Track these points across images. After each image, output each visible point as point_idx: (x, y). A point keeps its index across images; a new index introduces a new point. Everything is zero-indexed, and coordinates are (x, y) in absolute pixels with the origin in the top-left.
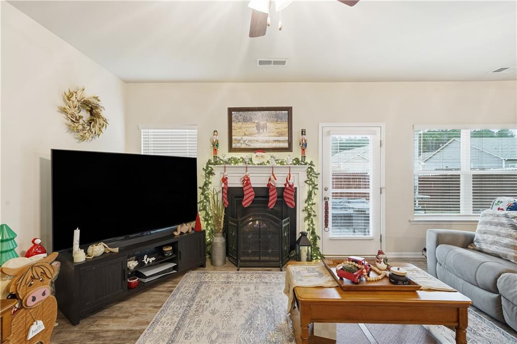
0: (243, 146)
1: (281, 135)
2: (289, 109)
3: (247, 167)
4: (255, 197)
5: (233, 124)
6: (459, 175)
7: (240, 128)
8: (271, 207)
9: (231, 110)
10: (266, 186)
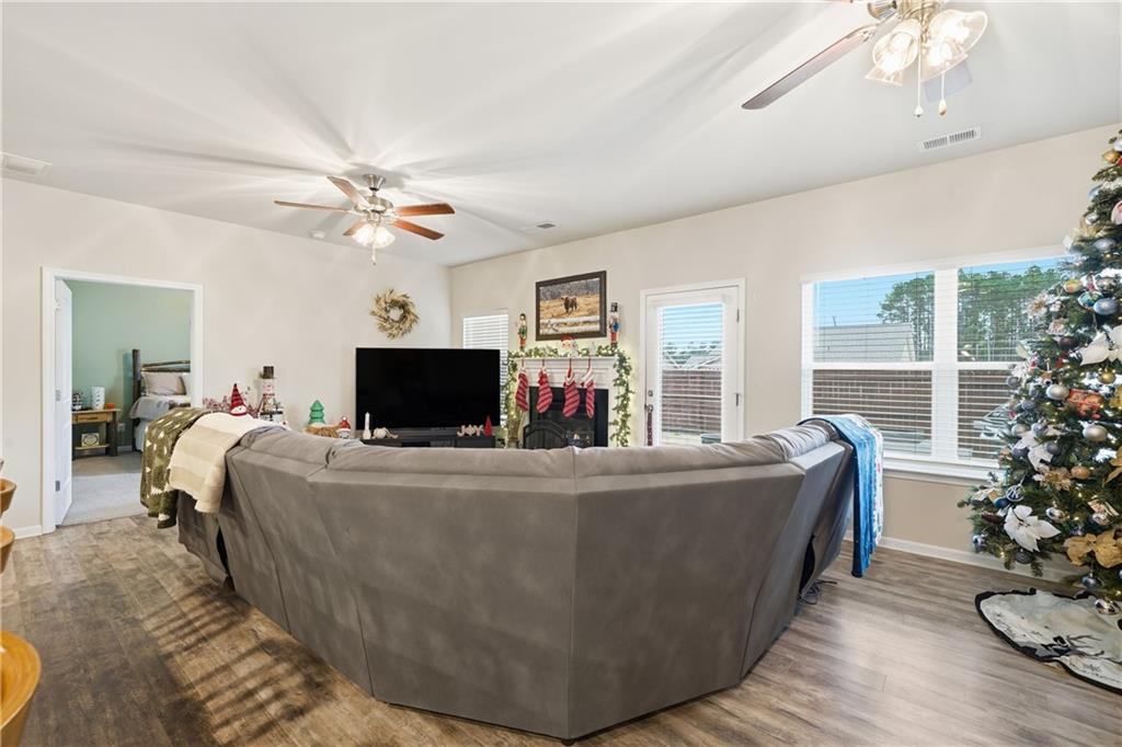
0: (551, 332)
1: (592, 313)
2: (602, 275)
3: (543, 361)
4: (553, 401)
5: (541, 304)
6: (930, 372)
7: (548, 308)
8: (567, 415)
9: (539, 285)
10: (562, 386)
